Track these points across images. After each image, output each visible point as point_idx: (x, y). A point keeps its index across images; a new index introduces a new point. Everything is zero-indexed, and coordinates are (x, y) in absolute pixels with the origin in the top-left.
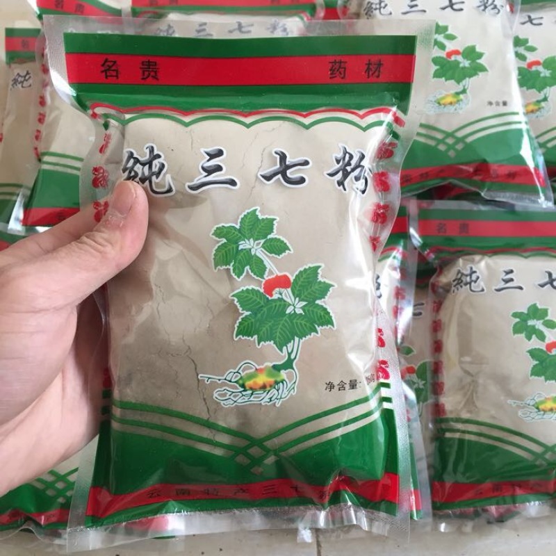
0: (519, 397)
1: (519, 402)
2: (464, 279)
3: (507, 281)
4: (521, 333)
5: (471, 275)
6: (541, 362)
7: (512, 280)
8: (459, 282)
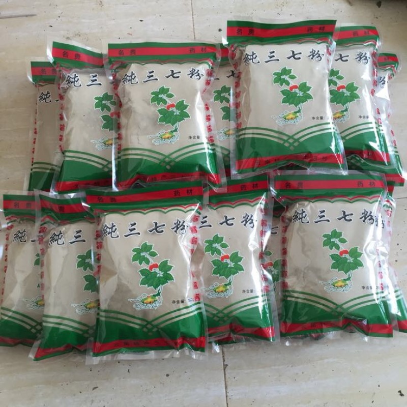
0: (325, 280)
1: (325, 283)
2: (298, 215)
3: (321, 217)
4: (327, 246)
5: (302, 214)
6: (337, 261)
7: (324, 216)
8: (296, 217)
